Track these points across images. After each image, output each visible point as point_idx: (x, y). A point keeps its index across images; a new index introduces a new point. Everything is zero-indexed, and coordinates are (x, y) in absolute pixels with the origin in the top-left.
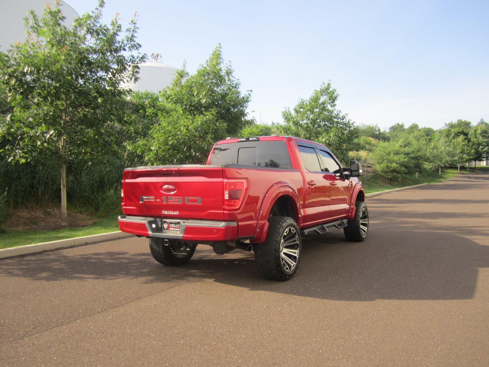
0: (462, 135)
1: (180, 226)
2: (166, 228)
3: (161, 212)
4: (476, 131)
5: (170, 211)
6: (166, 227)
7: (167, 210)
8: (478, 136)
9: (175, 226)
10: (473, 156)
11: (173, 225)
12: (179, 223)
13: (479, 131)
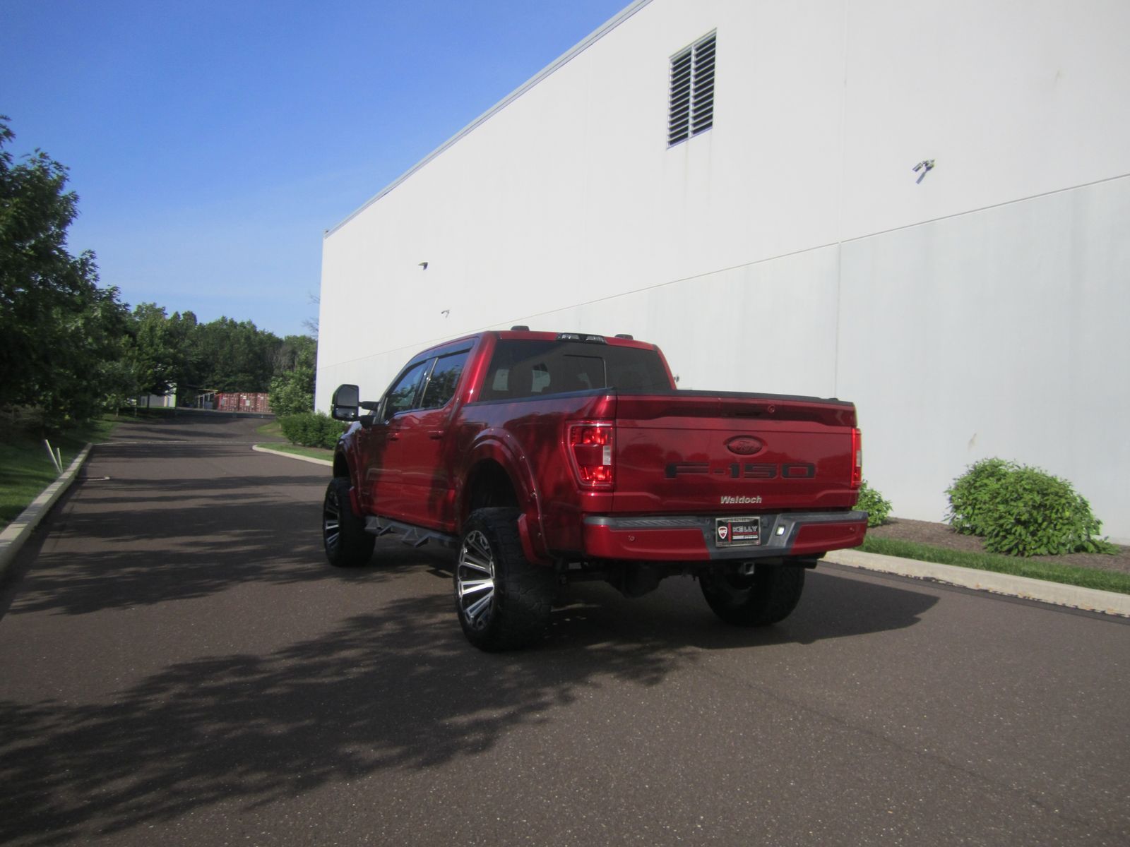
0: (127, 336)
1: (757, 530)
2: (723, 538)
3: (720, 501)
4: (152, 329)
5: (741, 496)
6: (723, 535)
7: (733, 495)
8: (157, 341)
9: (746, 531)
10: (150, 382)
11: (741, 529)
12: (755, 523)
13: (159, 333)
